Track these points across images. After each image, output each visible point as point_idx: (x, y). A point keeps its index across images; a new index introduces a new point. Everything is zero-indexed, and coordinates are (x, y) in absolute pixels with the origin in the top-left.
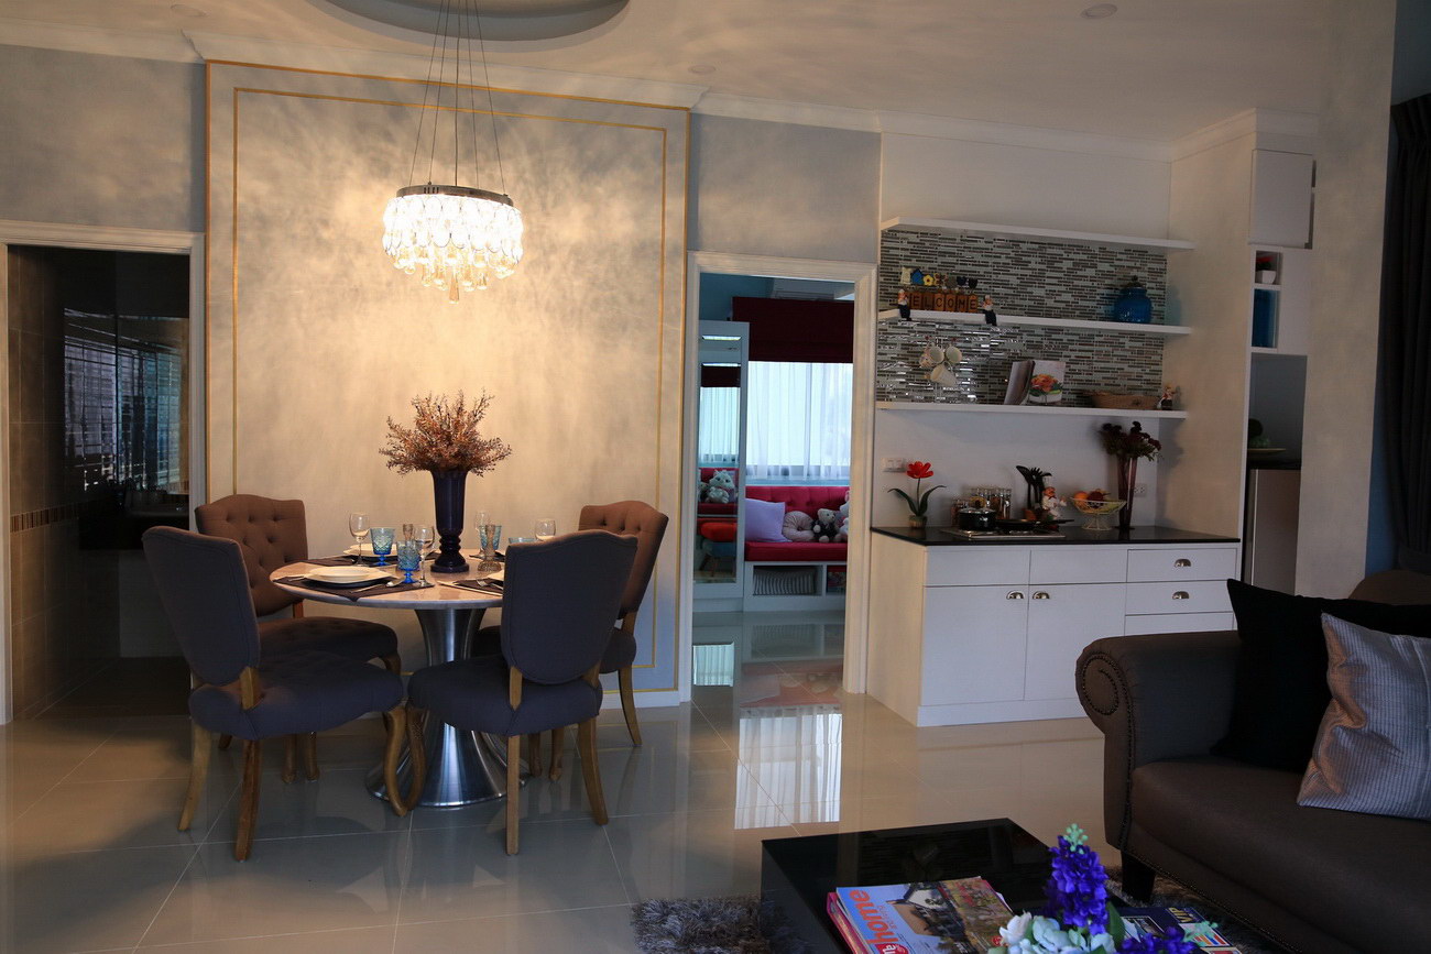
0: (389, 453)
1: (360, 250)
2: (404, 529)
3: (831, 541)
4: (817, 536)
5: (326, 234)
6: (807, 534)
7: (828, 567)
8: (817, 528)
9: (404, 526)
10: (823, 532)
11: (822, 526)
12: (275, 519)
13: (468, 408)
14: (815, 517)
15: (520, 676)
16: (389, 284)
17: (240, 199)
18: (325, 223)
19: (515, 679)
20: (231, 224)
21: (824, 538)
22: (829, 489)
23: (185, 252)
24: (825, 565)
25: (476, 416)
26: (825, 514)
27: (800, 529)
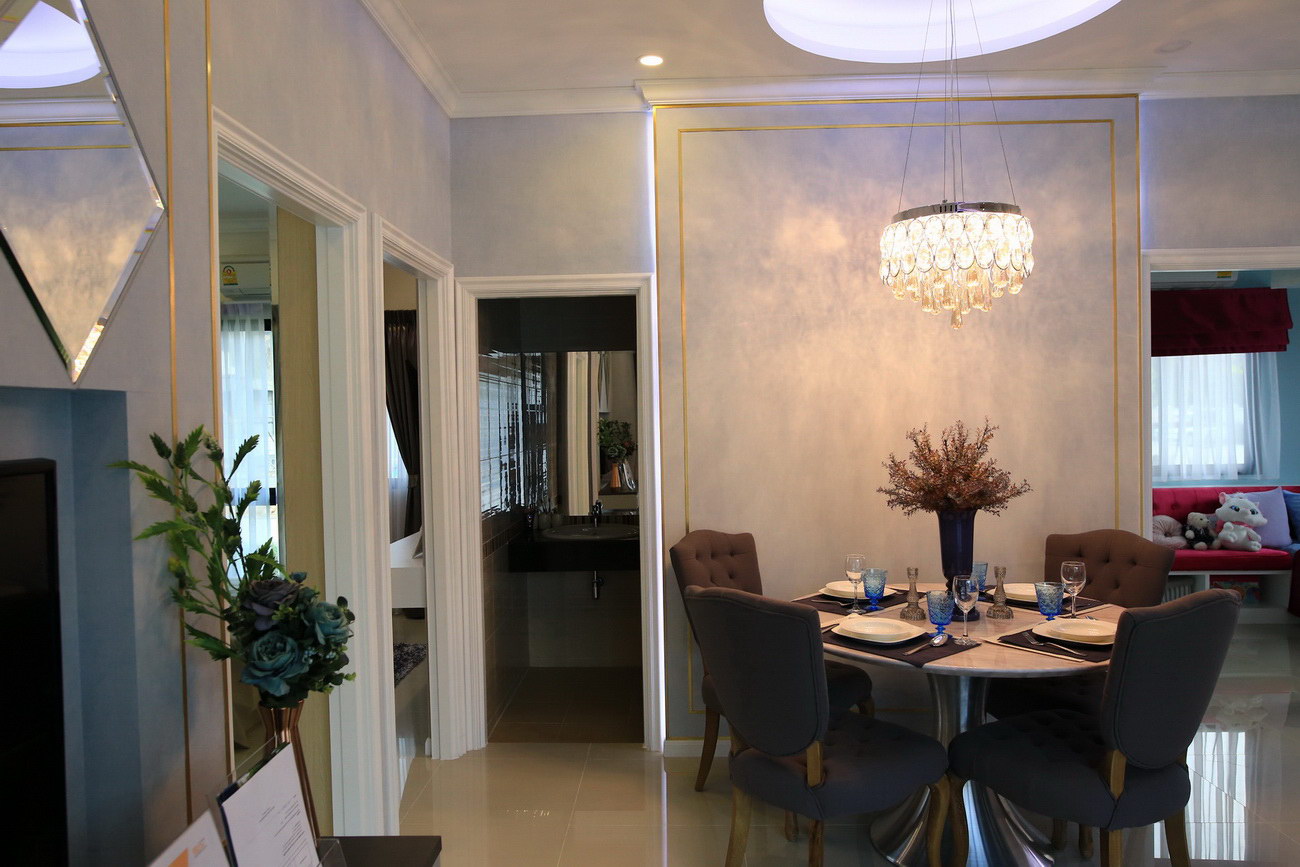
0: (890, 493)
1: (800, 277)
2: (909, 574)
3: (1208, 549)
4: (1190, 544)
5: (767, 264)
6: (1177, 540)
7: (1211, 576)
8: (1190, 534)
9: (909, 569)
10: (1198, 538)
11: (1196, 532)
12: (732, 554)
13: (972, 440)
14: (1182, 519)
15: (1123, 761)
16: (830, 310)
17: (685, 237)
18: (766, 253)
19: (1117, 763)
20: (678, 262)
21: (1202, 544)
22: (1195, 491)
23: (632, 293)
24: (1207, 575)
25: (982, 446)
26: (1197, 518)
27: (1167, 534)
